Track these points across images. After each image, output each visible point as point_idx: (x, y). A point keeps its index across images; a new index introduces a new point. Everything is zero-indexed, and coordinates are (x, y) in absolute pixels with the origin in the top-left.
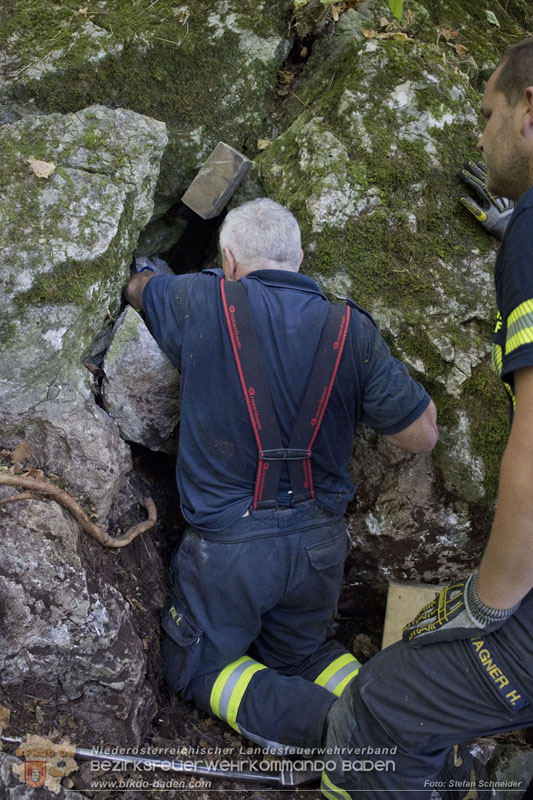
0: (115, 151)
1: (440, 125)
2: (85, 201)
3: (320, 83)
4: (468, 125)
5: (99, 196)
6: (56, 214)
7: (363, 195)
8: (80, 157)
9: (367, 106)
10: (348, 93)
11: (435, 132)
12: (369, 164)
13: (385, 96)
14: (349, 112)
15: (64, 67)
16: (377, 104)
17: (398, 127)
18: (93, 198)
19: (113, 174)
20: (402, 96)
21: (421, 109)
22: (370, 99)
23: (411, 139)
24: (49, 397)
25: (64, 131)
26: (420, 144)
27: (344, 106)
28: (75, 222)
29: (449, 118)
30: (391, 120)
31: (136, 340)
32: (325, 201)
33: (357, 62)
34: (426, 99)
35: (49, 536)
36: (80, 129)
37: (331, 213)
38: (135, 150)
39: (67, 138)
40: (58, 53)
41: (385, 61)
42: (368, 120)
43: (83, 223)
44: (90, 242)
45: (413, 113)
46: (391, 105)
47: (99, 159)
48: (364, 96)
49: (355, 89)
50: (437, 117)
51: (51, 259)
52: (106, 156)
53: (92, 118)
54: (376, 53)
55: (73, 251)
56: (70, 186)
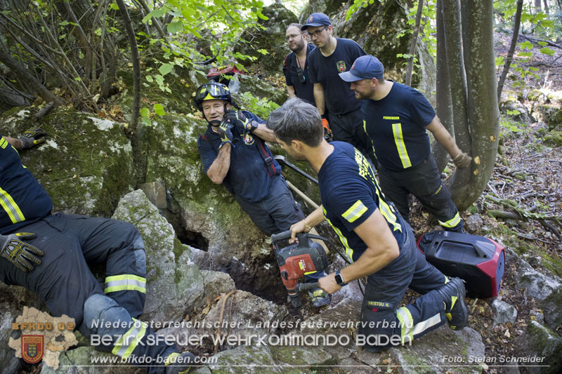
0: (142, 207)
1: (192, 132)
2: (156, 224)
3: (145, 145)
4: (196, 127)
5: (157, 220)
6: (154, 234)
7: (197, 166)
8: (137, 216)
9: (172, 142)
10: (164, 142)
11: (193, 135)
12: (189, 157)
13: (173, 135)
14: (169, 147)
15: (97, 197)
16: (174, 139)
17: (184, 141)
18: (157, 222)
19: (149, 213)
20: (177, 132)
21: (184, 132)
22: (171, 139)
23: (190, 142)
24: (203, 277)
25: (123, 214)
26: (194, 141)
27: (166, 147)
28: (161, 231)
29: (191, 129)
30: (181, 141)
31: (191, 252)
32: (192, 175)
33: (156, 131)
34: (183, 128)
35: (246, 298)
36: (126, 209)
37: (196, 177)
38: (145, 202)
39: (126, 215)
40: (88, 195)
41: (163, 126)
42: (176, 145)
43: (163, 230)
44: (171, 233)
45: (183, 134)
46: (178, 137)
47: (141, 212)
48: (168, 140)
49: (164, 139)
50: (189, 131)
51: (171, 244)
52: (141, 210)
53: (124, 204)
54: (159, 125)
55: (172, 238)
56: (148, 224)
